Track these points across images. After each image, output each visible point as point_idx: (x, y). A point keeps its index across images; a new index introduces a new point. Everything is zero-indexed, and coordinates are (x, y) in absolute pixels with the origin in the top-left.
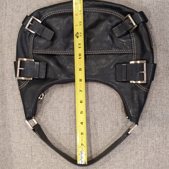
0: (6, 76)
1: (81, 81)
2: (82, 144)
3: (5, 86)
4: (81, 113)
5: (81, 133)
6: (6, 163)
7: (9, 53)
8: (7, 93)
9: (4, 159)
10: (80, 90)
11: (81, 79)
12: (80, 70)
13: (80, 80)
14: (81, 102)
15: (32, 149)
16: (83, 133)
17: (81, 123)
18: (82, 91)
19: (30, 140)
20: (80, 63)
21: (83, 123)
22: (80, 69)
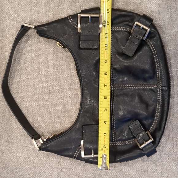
0: (6, 33)
1: (106, 75)
2: (104, 146)
3: (4, 44)
4: (105, 111)
5: (104, 133)
6: (5, 129)
7: (9, 7)
8: (6, 52)
9: (2, 125)
10: (105, 85)
11: (107, 73)
12: (105, 63)
13: (105, 73)
14: (105, 98)
15: (33, 113)
16: (106, 133)
17: (104, 122)
18: (106, 86)
19: (31, 103)
20: (106, 54)
21: (106, 122)
22: (105, 61)
